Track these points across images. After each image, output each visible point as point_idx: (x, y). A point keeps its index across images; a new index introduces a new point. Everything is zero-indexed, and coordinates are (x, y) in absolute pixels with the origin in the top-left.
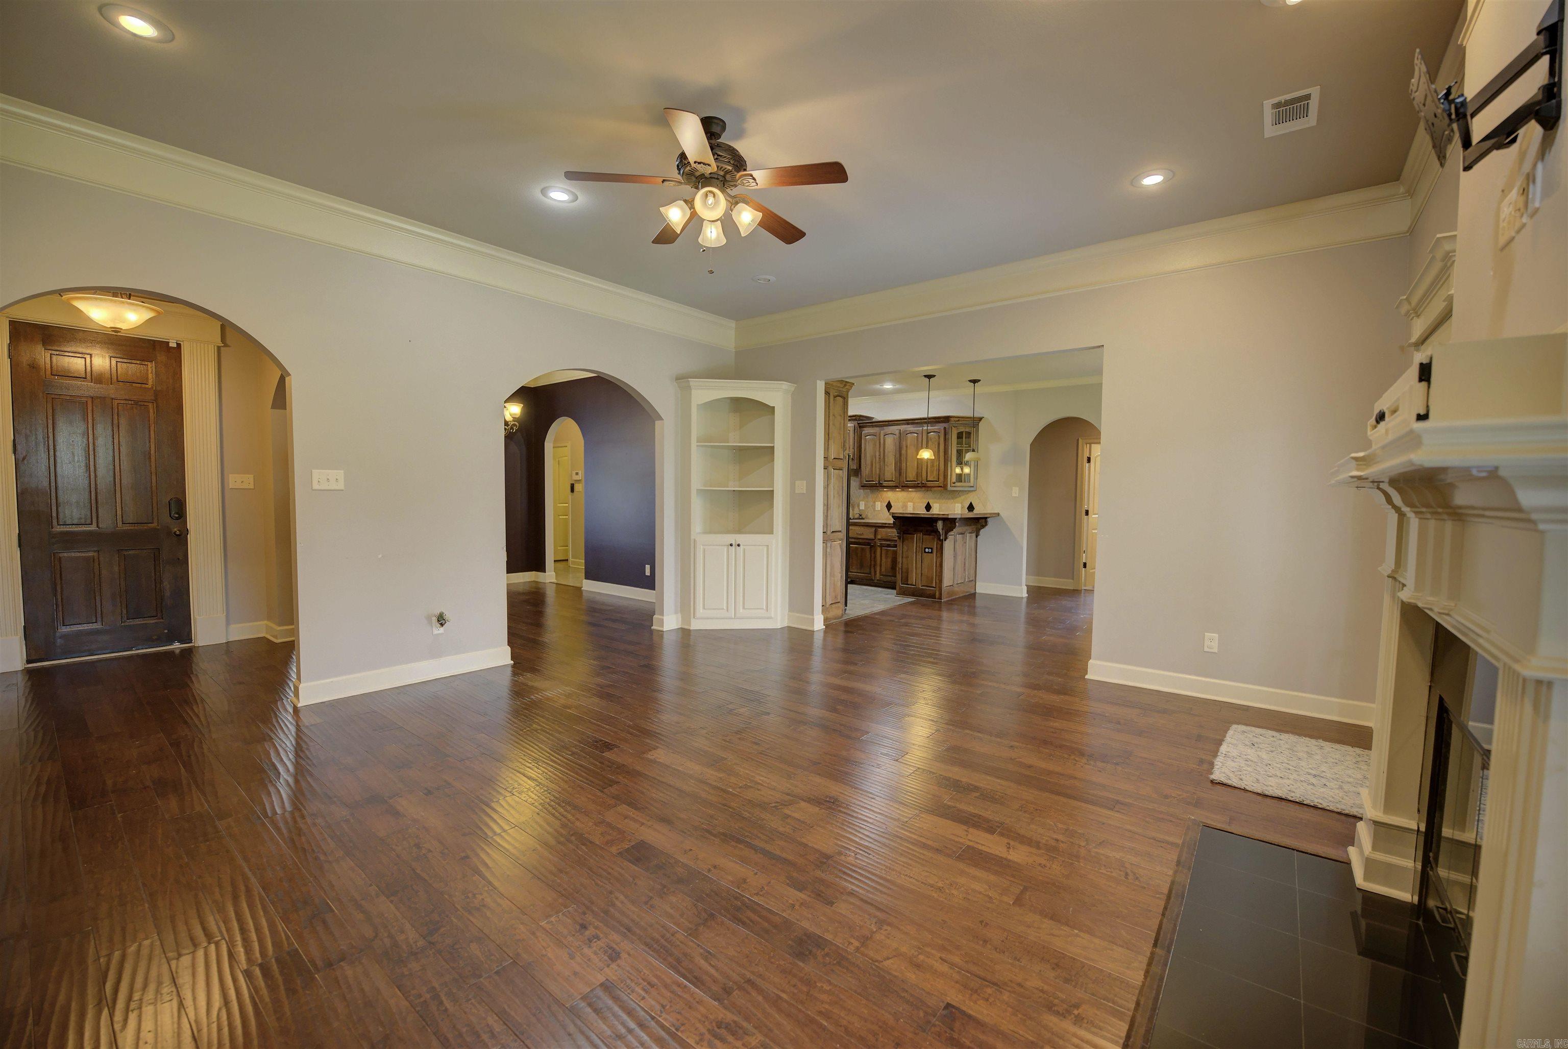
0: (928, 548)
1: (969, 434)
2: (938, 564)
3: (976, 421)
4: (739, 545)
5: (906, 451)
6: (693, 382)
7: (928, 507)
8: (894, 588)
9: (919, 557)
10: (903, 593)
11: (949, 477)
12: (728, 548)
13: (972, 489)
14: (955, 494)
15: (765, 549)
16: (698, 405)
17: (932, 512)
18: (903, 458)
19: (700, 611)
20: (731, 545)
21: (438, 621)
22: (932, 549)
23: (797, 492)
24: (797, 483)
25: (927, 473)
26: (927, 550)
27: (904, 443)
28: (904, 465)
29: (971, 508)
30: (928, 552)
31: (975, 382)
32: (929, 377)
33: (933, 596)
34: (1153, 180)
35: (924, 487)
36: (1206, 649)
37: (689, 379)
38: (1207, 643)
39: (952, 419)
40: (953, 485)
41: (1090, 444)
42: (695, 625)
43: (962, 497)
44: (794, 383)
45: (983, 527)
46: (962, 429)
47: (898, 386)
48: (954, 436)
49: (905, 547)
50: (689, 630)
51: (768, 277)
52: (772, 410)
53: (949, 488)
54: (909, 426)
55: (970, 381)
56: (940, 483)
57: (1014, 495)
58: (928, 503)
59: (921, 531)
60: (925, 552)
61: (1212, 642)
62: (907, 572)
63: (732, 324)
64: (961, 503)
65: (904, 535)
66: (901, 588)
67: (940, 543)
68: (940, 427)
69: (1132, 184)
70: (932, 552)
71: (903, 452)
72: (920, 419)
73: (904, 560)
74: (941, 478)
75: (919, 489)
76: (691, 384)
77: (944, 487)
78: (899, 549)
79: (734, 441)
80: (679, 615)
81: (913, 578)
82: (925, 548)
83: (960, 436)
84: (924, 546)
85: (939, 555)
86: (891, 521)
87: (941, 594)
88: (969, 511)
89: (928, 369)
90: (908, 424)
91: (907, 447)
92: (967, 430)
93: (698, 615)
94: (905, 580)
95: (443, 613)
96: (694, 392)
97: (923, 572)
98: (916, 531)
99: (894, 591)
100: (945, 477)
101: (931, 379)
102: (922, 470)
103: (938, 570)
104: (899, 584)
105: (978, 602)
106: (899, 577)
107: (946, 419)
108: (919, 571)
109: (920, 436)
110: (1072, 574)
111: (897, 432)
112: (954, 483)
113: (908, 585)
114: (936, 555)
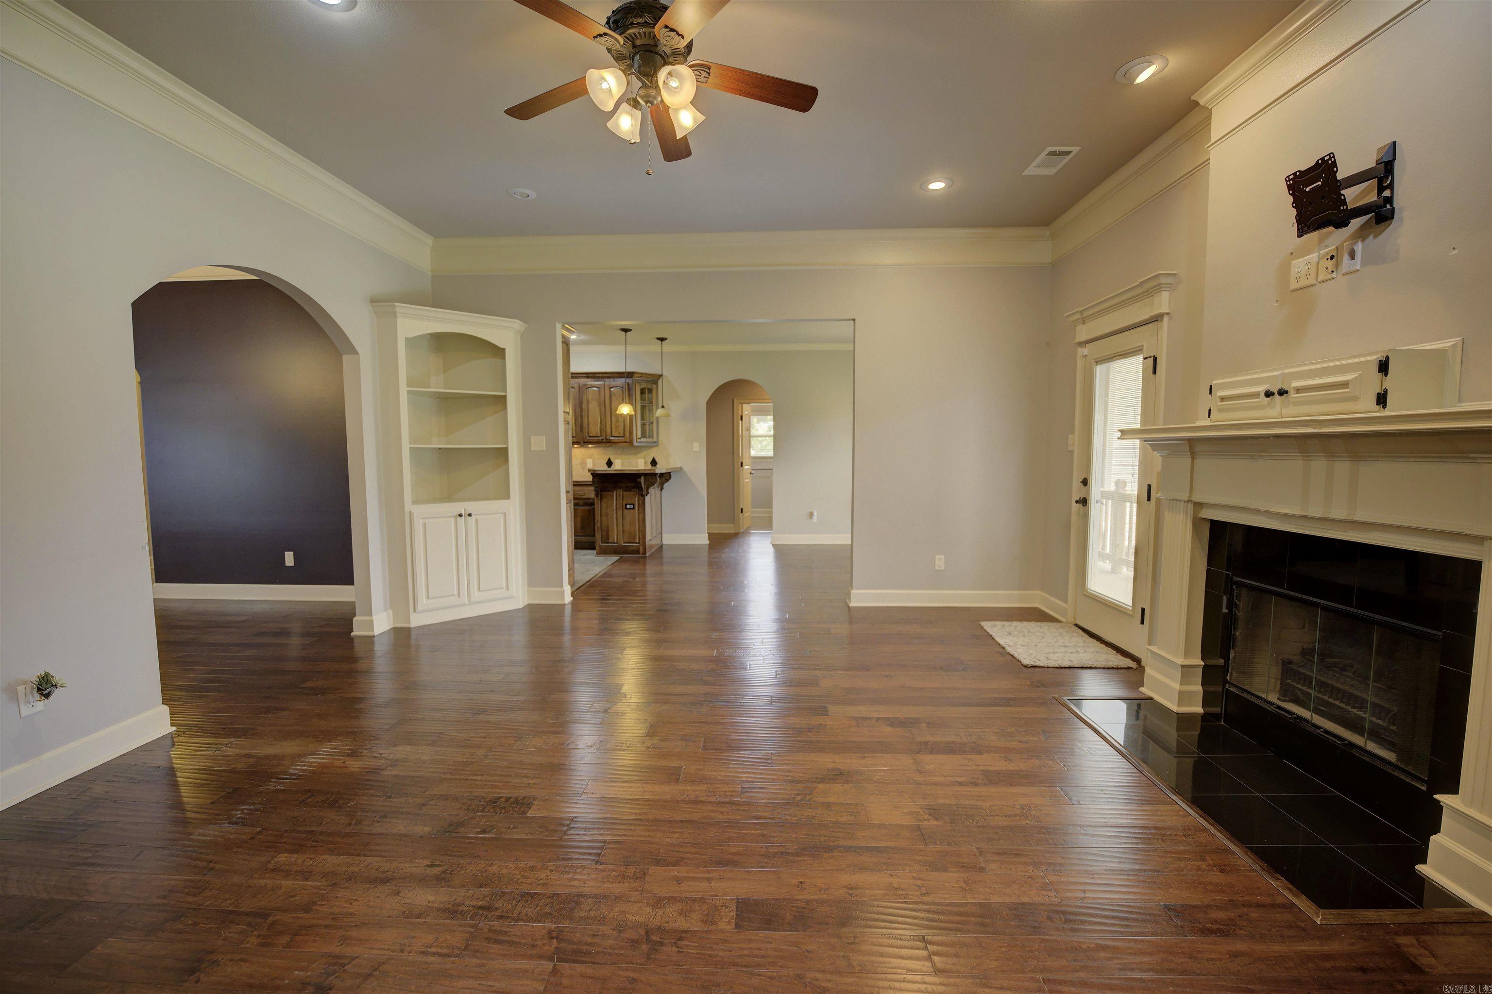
0: (630, 504)
1: (650, 391)
2: (641, 520)
3: (655, 379)
4: (470, 515)
5: (588, 405)
6: (400, 307)
7: (609, 463)
8: (594, 548)
9: (620, 513)
10: (604, 552)
11: (634, 433)
12: (456, 519)
13: (655, 444)
14: (639, 449)
15: (502, 516)
16: (406, 339)
17: (613, 468)
18: (585, 413)
19: (423, 602)
20: (460, 515)
21: (39, 689)
22: (633, 505)
23: (533, 448)
24: (533, 439)
25: (611, 429)
26: (628, 506)
27: (585, 397)
28: (585, 420)
29: (654, 463)
30: (630, 509)
31: (662, 340)
32: (626, 330)
33: (637, 552)
34: (937, 186)
35: (609, 442)
36: (937, 568)
37: (396, 304)
38: (937, 563)
39: (635, 375)
40: (639, 440)
41: (742, 404)
42: (416, 621)
43: (645, 453)
44: (525, 323)
45: (667, 480)
46: (644, 385)
47: (582, 337)
48: (638, 393)
49: (604, 505)
50: (409, 629)
51: (528, 192)
52: (499, 352)
53: (635, 444)
54: (589, 380)
55: (658, 339)
56: (627, 439)
57: (695, 449)
58: (609, 460)
59: (621, 488)
60: (626, 508)
61: (940, 562)
62: (608, 531)
63: (429, 241)
64: (644, 458)
65: (603, 493)
66: (600, 547)
67: (641, 498)
68: (621, 381)
69: (921, 186)
70: (634, 508)
71: (584, 406)
72: (603, 373)
73: (604, 518)
74: (627, 433)
75: (603, 445)
76: (398, 310)
77: (631, 442)
78: (597, 507)
79: (437, 386)
80: (390, 612)
81: (614, 536)
82: (626, 505)
83: (642, 392)
84: (624, 503)
85: (641, 510)
86: (590, 478)
87: (645, 549)
88: (652, 466)
89: (625, 324)
90: (588, 377)
91: (588, 401)
92: (649, 387)
93: (420, 607)
94: (606, 538)
95: (47, 675)
96: (399, 320)
97: (625, 529)
98: (615, 488)
99: (594, 552)
100: (631, 432)
101: (628, 333)
102: (606, 426)
103: (641, 524)
104: (599, 543)
105: (666, 553)
106: (598, 536)
107: (630, 375)
108: (621, 528)
109: (602, 390)
110: (733, 520)
111: (576, 386)
112: (640, 439)
113: (609, 543)
114: (639, 510)
